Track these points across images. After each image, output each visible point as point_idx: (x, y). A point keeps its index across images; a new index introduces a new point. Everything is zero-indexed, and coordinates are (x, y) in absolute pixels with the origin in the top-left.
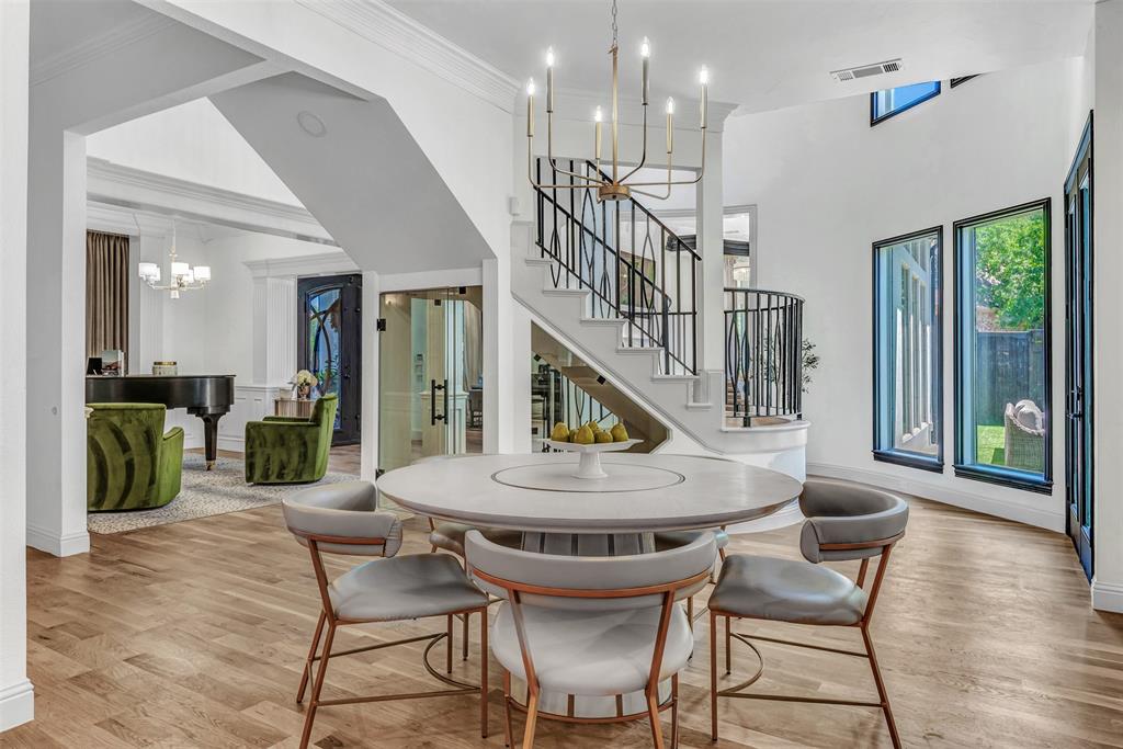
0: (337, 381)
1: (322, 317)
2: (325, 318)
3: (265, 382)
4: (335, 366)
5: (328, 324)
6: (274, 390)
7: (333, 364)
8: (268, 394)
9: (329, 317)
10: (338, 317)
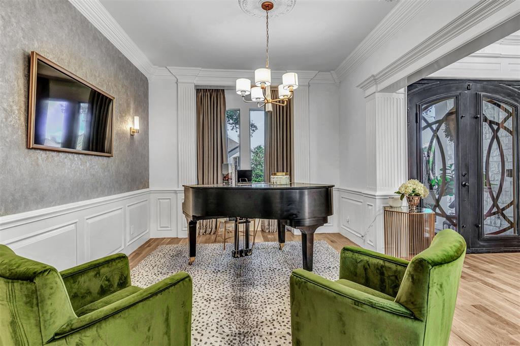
0: (453, 186)
1: (434, 127)
2: (438, 129)
3: (375, 190)
4: (451, 173)
5: (441, 133)
6: (385, 198)
7: (448, 171)
8: (377, 201)
9: (443, 126)
10: (452, 125)
